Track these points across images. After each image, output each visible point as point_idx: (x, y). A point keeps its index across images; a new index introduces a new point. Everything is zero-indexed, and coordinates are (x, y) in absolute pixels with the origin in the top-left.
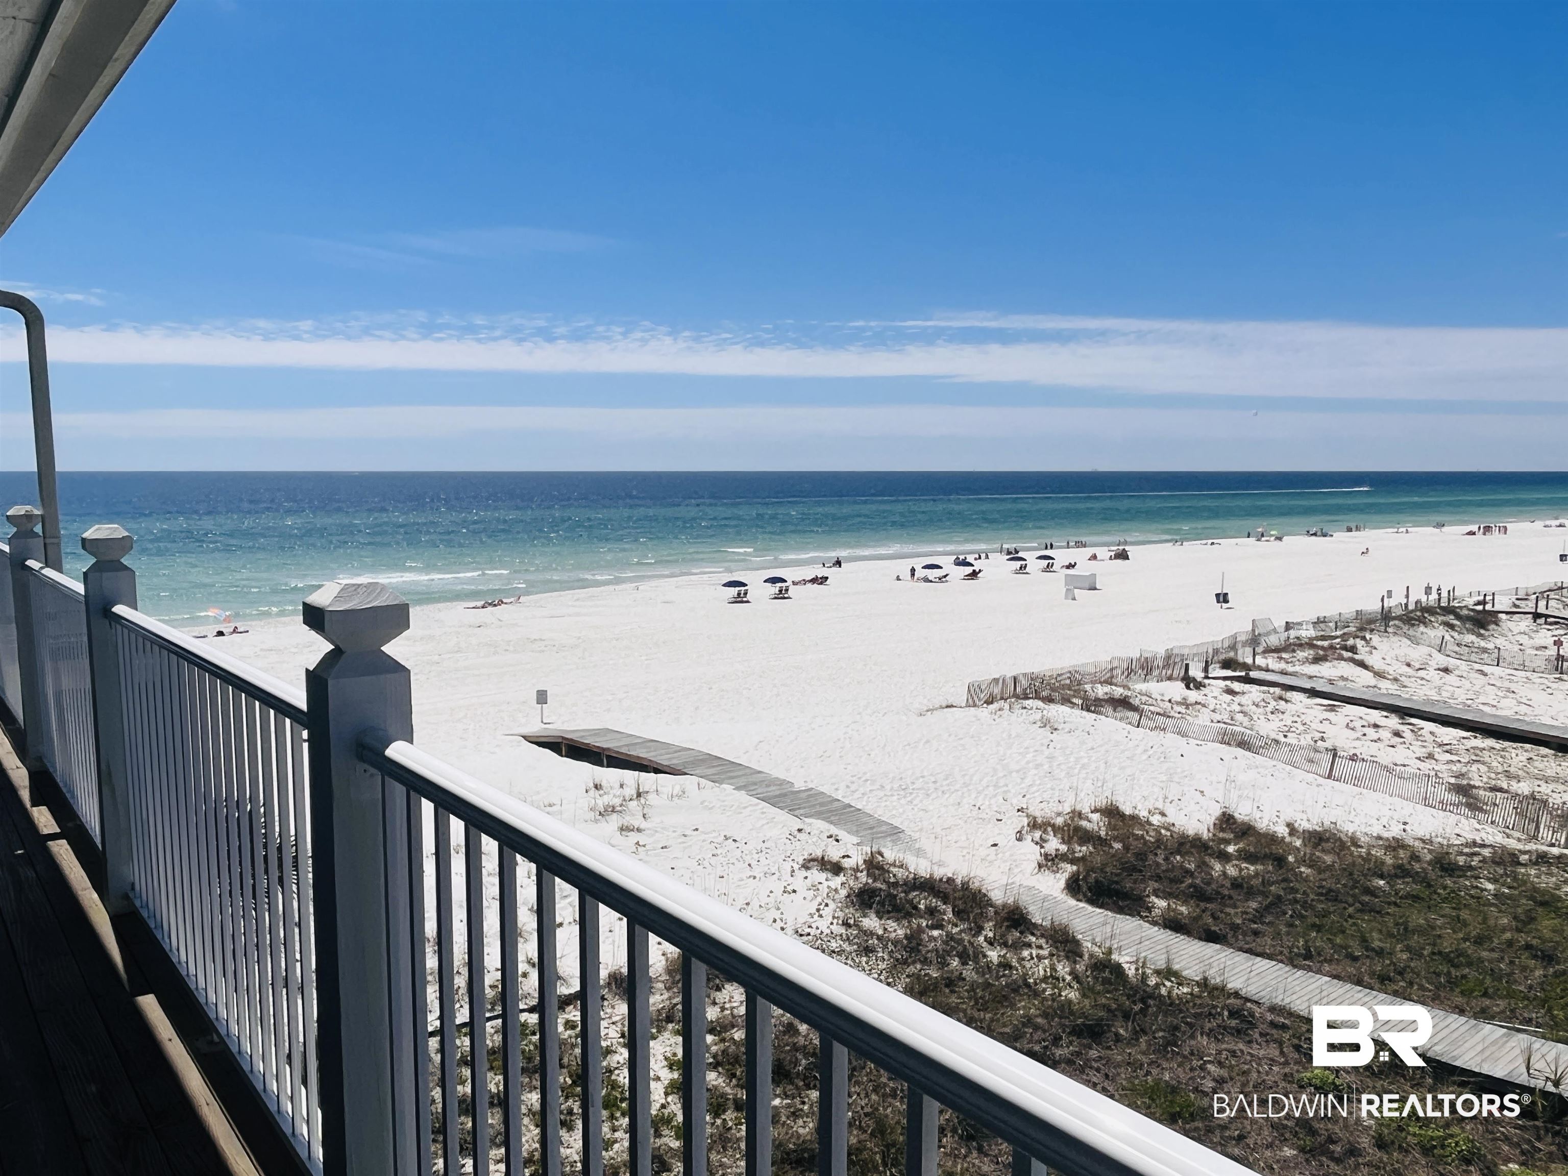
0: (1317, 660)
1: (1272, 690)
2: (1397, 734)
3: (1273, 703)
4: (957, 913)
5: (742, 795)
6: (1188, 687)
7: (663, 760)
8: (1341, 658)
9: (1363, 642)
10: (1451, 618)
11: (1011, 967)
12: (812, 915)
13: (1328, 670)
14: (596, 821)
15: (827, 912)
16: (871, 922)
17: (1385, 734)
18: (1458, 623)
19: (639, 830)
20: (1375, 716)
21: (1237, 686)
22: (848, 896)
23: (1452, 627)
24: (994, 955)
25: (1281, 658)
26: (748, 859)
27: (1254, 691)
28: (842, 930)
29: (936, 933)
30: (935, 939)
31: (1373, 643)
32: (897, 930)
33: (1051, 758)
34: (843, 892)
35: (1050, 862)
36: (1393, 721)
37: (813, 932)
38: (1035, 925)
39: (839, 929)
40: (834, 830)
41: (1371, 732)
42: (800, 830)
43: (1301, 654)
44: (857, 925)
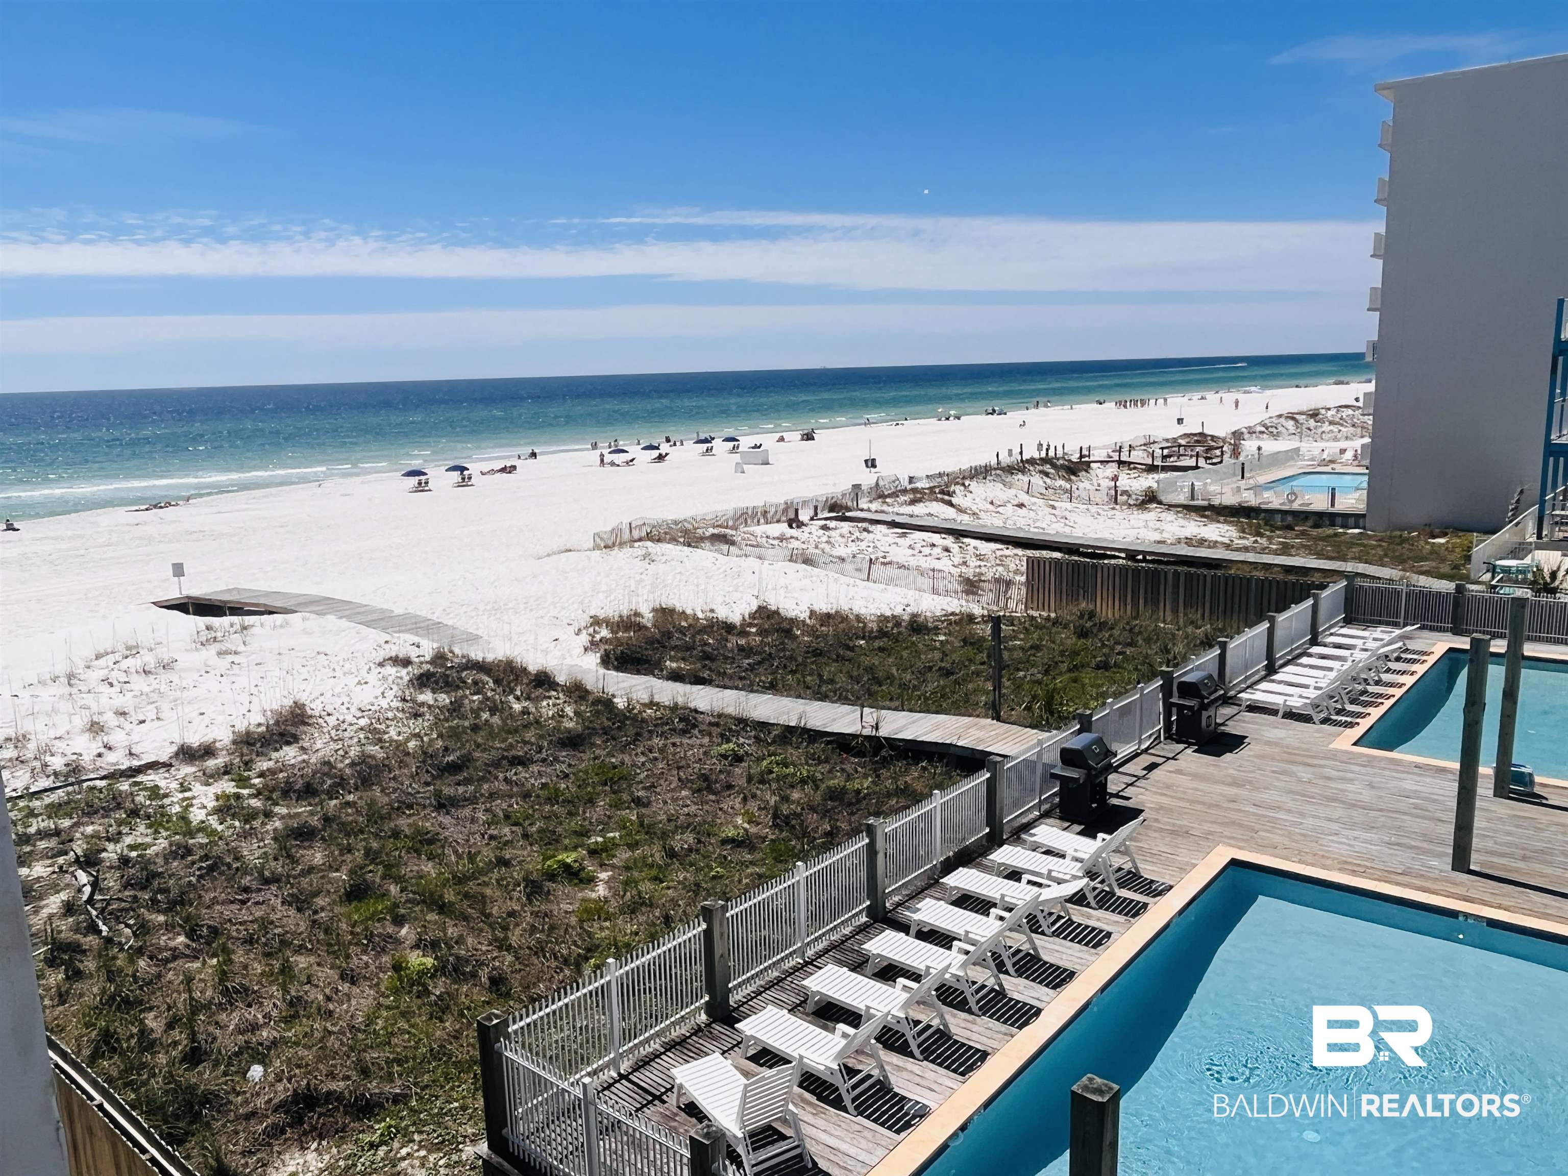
0: (913, 502)
1: (860, 525)
2: (947, 550)
3: (857, 534)
4: (497, 682)
5: (344, 623)
6: (791, 527)
7: (278, 604)
8: (936, 500)
9: (962, 488)
10: (1047, 468)
11: (529, 714)
12: (377, 698)
13: (919, 509)
14: (197, 649)
15: (390, 694)
16: (427, 697)
17: (937, 551)
18: (1052, 471)
19: (236, 653)
20: (936, 538)
21: (832, 524)
22: (411, 680)
23: (1047, 474)
24: (517, 707)
25: (884, 502)
26: (332, 666)
27: (846, 526)
28: (400, 705)
29: (475, 698)
30: (474, 701)
31: (970, 488)
32: (444, 699)
33: (641, 581)
34: (407, 678)
35: (593, 645)
36: (949, 541)
37: (373, 708)
38: (558, 684)
39: (396, 704)
40: (416, 639)
41: (927, 550)
42: (387, 642)
43: (902, 498)
44: (413, 701)
